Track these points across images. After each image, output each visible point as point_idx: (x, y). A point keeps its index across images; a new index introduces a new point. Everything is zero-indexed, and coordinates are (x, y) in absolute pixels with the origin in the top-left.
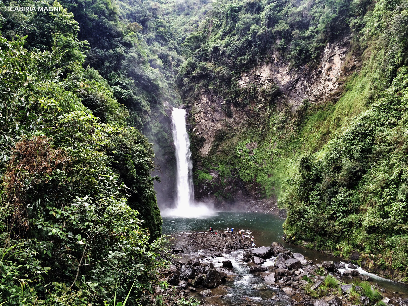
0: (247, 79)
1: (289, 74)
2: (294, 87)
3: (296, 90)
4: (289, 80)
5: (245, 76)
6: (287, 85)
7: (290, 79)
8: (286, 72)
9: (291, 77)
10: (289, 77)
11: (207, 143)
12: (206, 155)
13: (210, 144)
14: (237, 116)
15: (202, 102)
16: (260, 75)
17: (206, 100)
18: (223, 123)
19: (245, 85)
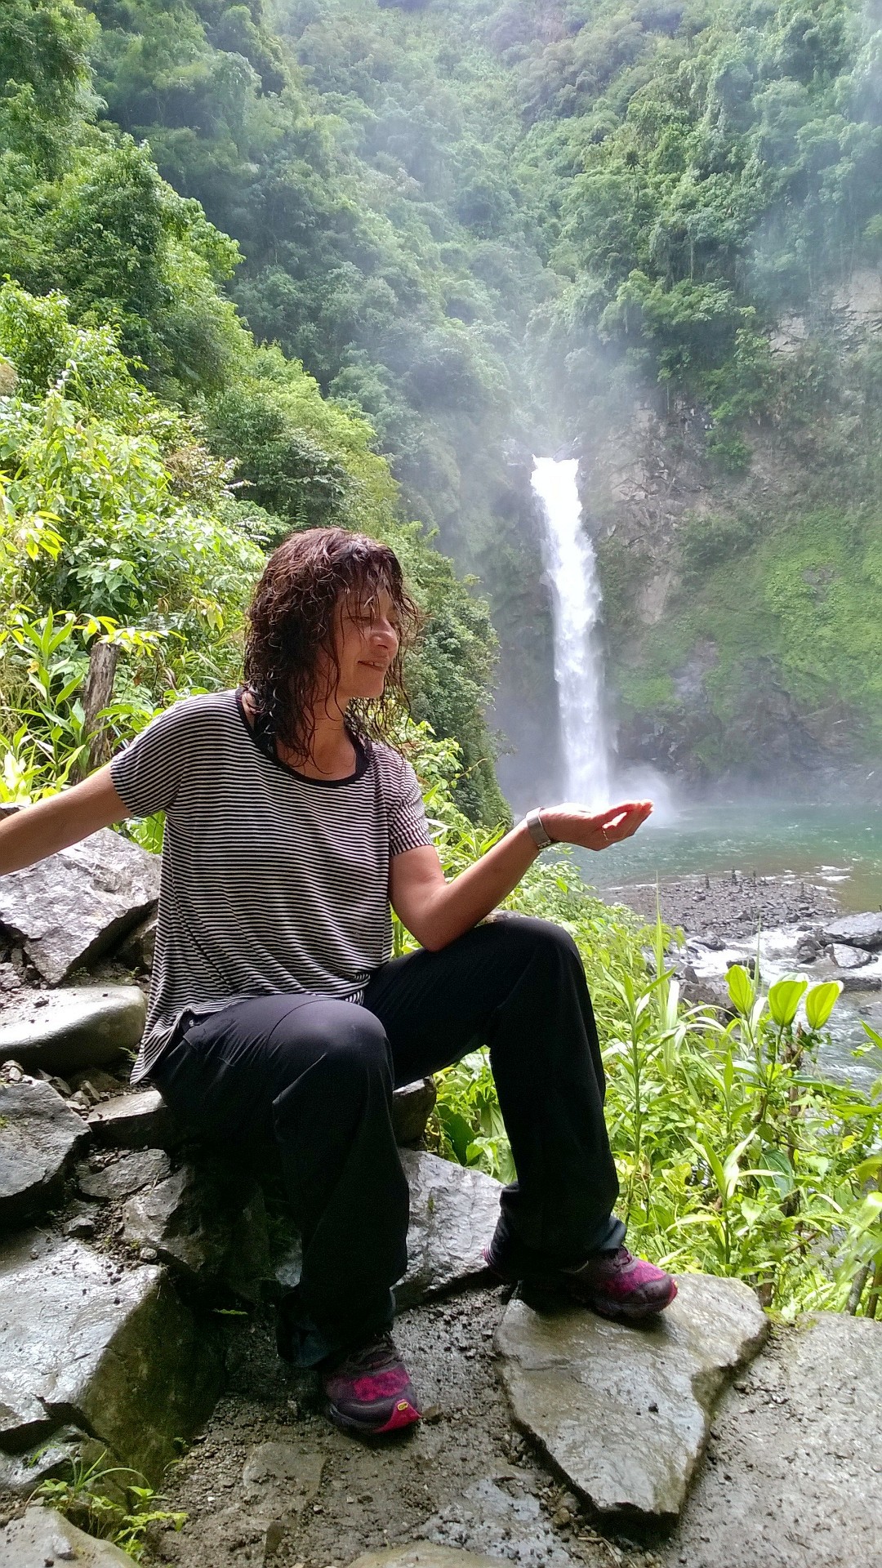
0: (798, 326)
5: (792, 316)
11: (658, 574)
12: (657, 618)
13: (668, 577)
14: (764, 469)
15: (634, 429)
16: (847, 307)
17: (650, 420)
18: (715, 497)
19: (790, 348)
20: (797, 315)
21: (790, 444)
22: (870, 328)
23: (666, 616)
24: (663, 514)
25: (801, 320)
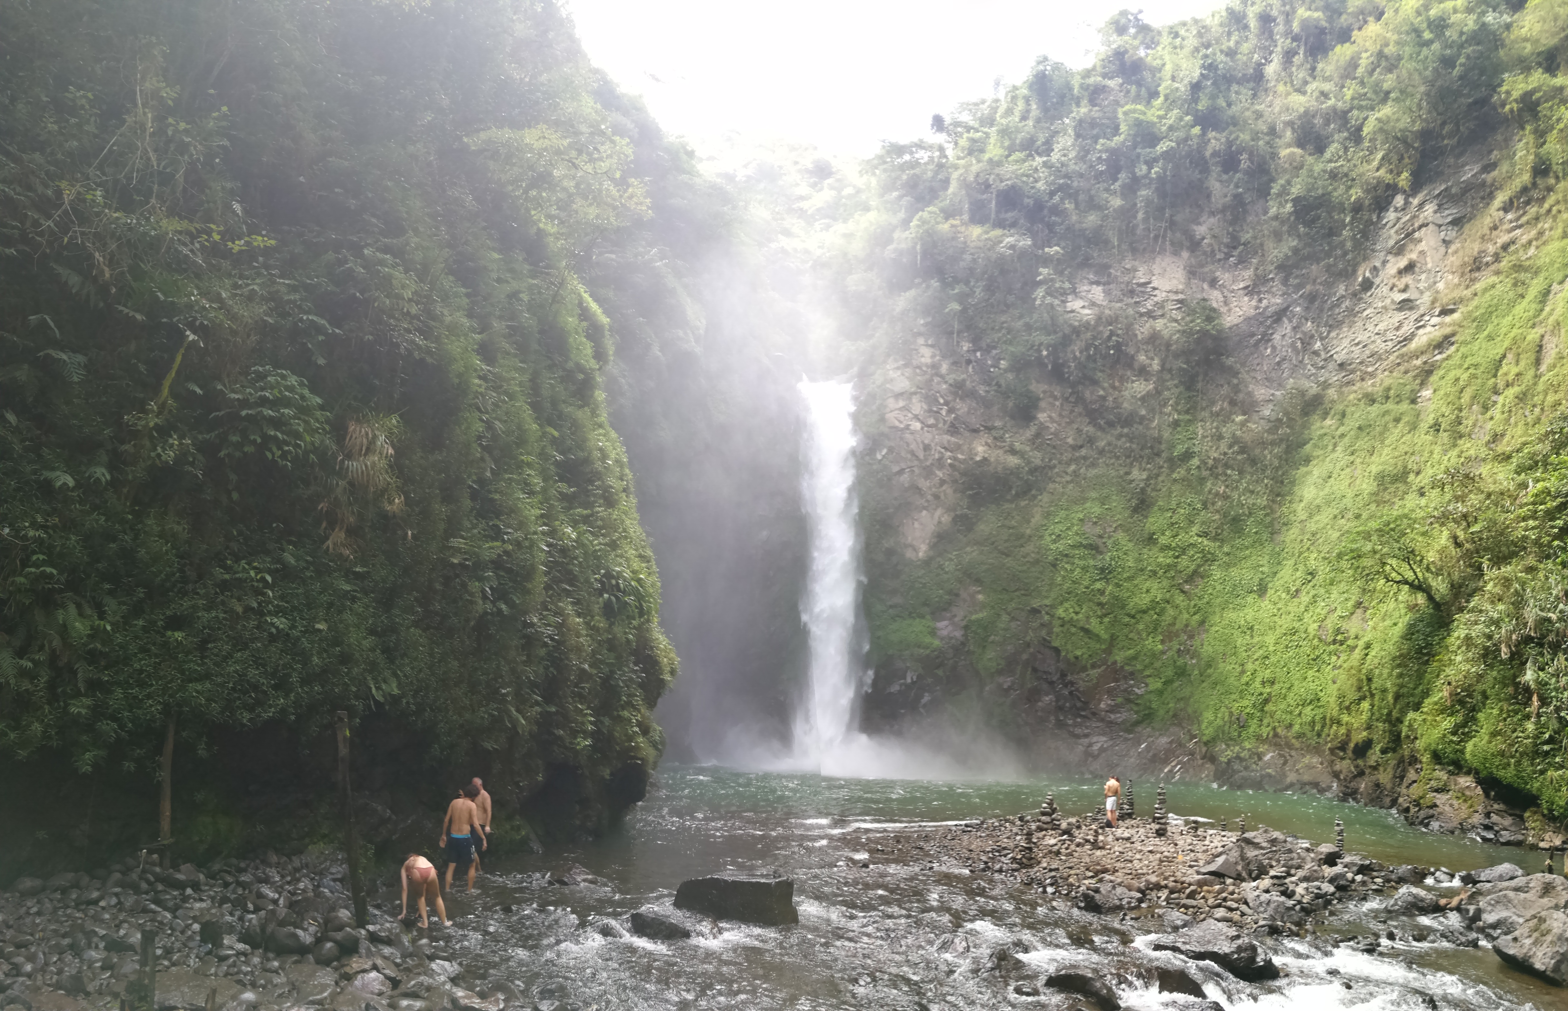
0: (1097, 293)
1: (1250, 291)
2: (1266, 339)
3: (1274, 348)
4: (1252, 312)
5: (1092, 283)
6: (1244, 327)
7: (1257, 308)
8: (1242, 285)
9: (1260, 301)
10: (1254, 303)
11: (925, 508)
12: (921, 554)
13: (939, 512)
14: (1050, 417)
15: (915, 362)
16: (1149, 283)
17: (933, 356)
18: (995, 438)
19: (1087, 311)
20: (1098, 283)
21: (1080, 400)
22: (1170, 306)
23: (931, 553)
24: (939, 448)
25: (1100, 288)
